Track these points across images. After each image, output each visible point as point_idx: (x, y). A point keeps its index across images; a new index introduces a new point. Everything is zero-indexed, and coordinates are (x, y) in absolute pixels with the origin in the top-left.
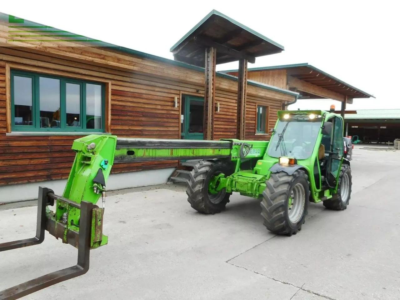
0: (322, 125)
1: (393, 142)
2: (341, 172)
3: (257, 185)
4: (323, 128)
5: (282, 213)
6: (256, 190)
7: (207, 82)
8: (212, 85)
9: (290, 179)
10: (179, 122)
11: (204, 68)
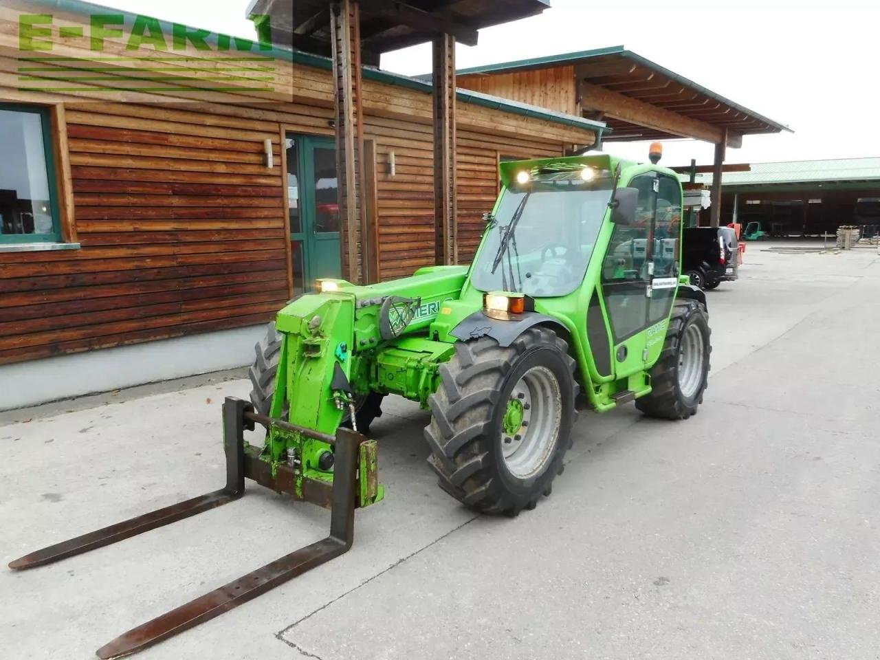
0: (610, 196)
1: (836, 234)
2: (679, 321)
3: (428, 374)
4: (615, 204)
5: (480, 458)
6: (426, 389)
7: (339, 96)
8: (351, 102)
9: (503, 358)
10: (283, 204)
11: (328, 59)
